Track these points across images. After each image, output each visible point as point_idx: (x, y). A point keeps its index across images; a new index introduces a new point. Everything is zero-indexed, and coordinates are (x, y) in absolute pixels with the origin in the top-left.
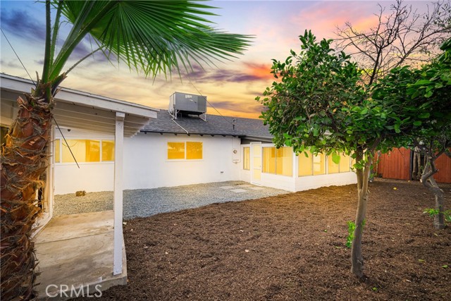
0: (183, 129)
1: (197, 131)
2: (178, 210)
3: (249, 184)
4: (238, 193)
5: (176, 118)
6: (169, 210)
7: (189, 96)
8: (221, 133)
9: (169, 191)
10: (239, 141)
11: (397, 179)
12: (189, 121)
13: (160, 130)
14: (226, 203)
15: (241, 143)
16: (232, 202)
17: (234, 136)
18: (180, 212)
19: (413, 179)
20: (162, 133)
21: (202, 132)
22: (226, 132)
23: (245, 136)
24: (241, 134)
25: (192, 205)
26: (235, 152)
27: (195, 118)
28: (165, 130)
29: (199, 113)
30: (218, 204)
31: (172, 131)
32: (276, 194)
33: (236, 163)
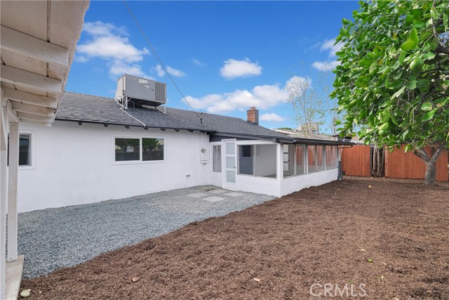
0: (138, 121)
1: (157, 124)
2: (136, 243)
3: (221, 188)
4: (215, 203)
5: (126, 108)
6: (120, 244)
7: (143, 82)
8: (186, 127)
9: (118, 207)
10: (206, 138)
11: (360, 176)
12: (144, 112)
13: (104, 120)
14: (207, 220)
15: (210, 141)
16: (214, 218)
17: (203, 132)
18: (139, 246)
19: (373, 176)
20: (106, 125)
21: (164, 125)
22: (192, 127)
23: (216, 132)
24: (210, 129)
25: (157, 230)
26: (203, 151)
27: (151, 110)
28: (111, 121)
29: (156, 104)
30: (195, 224)
31: (123, 122)
32: (261, 201)
33: (205, 164)
